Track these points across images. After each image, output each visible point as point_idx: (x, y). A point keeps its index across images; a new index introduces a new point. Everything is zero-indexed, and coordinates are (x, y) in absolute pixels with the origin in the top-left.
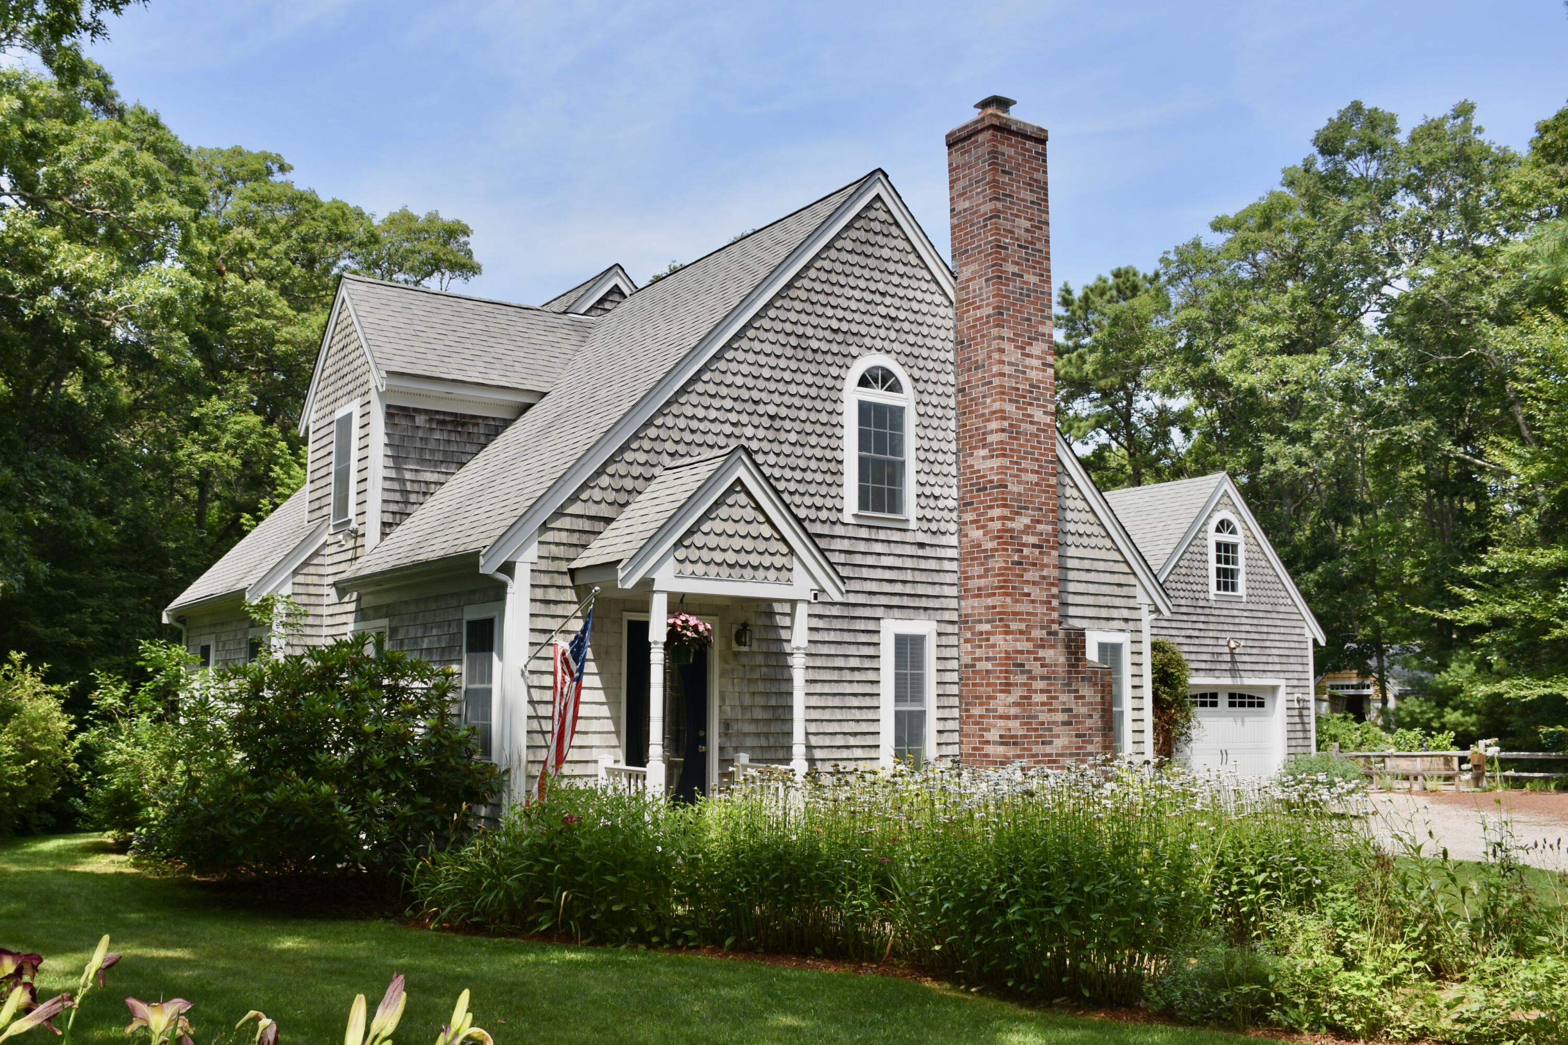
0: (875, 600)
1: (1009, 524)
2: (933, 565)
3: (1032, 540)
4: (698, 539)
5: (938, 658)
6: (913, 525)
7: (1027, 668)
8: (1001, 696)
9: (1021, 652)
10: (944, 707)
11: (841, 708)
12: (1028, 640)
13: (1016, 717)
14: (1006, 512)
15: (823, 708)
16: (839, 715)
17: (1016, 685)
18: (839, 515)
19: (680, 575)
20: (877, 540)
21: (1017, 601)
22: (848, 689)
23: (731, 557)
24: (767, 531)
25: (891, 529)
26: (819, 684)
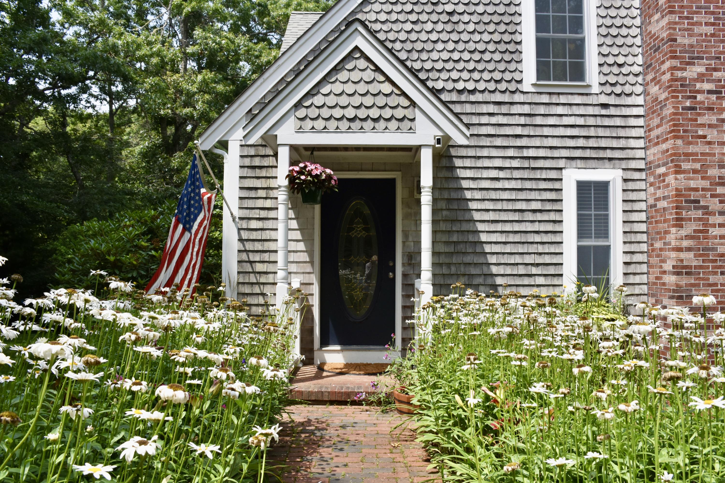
0: (556, 153)
1: (679, 74)
2: (618, 122)
3: (707, 86)
4: (318, 100)
5: (624, 201)
6: (596, 89)
7: (702, 203)
8: (673, 230)
9: (696, 190)
10: (630, 243)
11: (523, 243)
12: (703, 178)
13: (689, 249)
14: (676, 63)
15: (505, 243)
16: (521, 249)
17: (690, 219)
18: (519, 86)
19: (300, 131)
20: (558, 104)
21: (690, 143)
22: (529, 227)
23: (350, 113)
24: (387, 88)
25: (572, 94)
26: (500, 224)
